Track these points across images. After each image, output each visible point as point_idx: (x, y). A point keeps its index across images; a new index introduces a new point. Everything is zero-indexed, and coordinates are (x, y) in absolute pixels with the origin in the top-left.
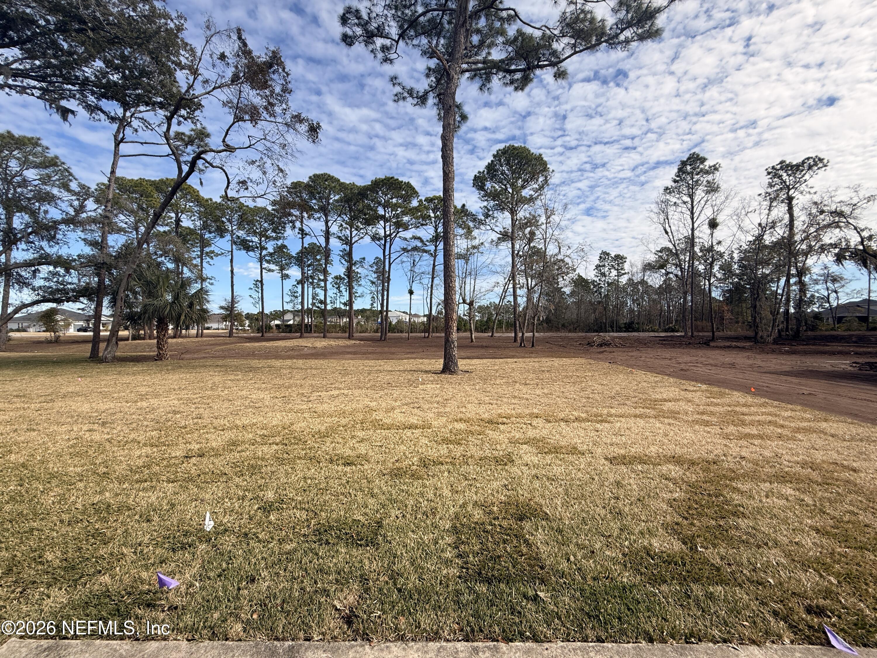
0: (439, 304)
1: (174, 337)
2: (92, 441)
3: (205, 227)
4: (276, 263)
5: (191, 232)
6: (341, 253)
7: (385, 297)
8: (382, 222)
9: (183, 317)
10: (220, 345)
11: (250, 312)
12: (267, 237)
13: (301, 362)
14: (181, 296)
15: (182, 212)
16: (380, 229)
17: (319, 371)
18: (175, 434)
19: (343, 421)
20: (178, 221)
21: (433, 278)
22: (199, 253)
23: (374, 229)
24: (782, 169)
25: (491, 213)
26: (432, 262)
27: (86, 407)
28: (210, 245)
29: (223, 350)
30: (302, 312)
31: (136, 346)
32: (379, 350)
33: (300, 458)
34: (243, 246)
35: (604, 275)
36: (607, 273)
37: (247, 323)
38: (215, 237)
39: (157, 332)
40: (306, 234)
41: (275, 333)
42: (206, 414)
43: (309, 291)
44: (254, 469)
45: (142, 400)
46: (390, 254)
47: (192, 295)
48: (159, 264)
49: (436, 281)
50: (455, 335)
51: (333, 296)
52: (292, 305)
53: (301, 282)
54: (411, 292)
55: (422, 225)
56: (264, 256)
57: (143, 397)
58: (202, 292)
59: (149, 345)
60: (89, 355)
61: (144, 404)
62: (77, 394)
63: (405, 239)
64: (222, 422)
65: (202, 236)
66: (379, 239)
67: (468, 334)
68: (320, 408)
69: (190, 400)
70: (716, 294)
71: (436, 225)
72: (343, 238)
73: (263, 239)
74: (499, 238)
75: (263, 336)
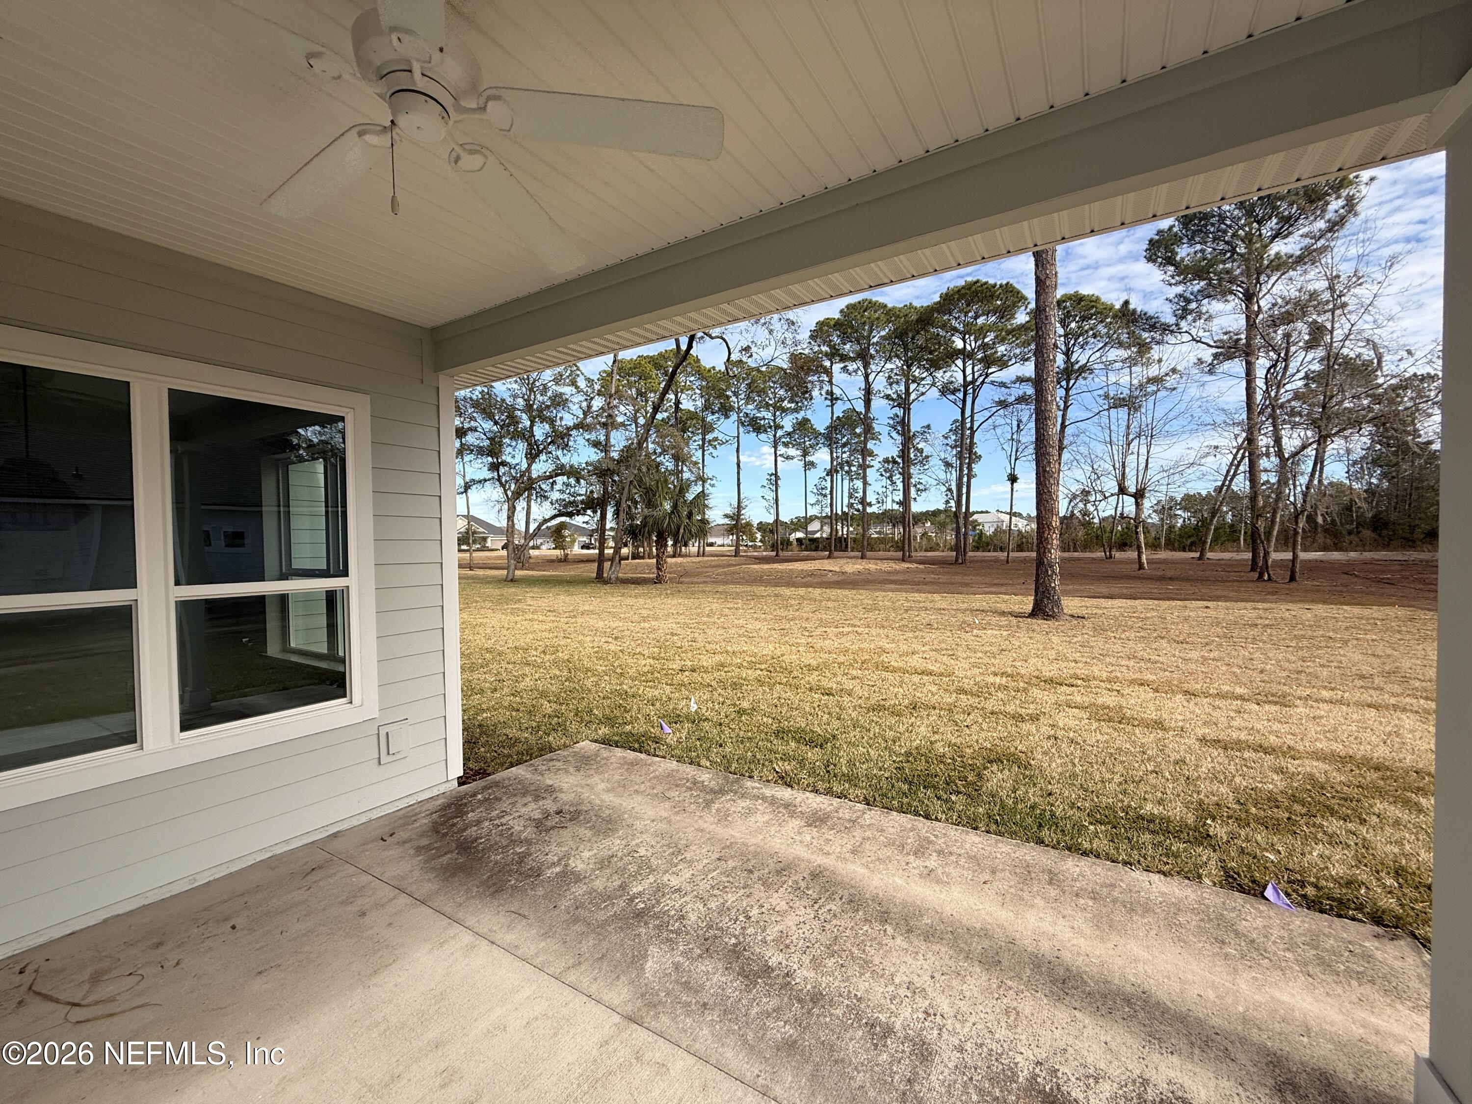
0: (1073, 497)
1: (674, 556)
2: (609, 650)
3: (707, 407)
4: (797, 445)
5: (692, 415)
6: (891, 422)
7: (964, 490)
8: (959, 362)
9: (682, 531)
10: (723, 566)
11: (764, 521)
12: (784, 410)
13: (818, 591)
14: (680, 504)
15: (682, 392)
16: (955, 373)
17: (836, 604)
18: (673, 652)
19: (842, 659)
20: (678, 403)
21: (1060, 449)
22: (700, 443)
23: (948, 374)
25: (1193, 305)
27: (601, 624)
28: (713, 430)
29: (725, 574)
30: (832, 519)
31: (637, 566)
32: (944, 578)
33: (780, 683)
34: (752, 426)
37: (759, 536)
38: (719, 419)
39: (657, 549)
40: (837, 399)
41: (795, 551)
42: (700, 638)
43: (843, 486)
44: (735, 686)
45: (644, 621)
46: (972, 416)
47: (691, 502)
48: (658, 465)
50: (1055, 554)
51: (880, 491)
52: (818, 507)
53: (831, 473)
54: (1013, 479)
56: (780, 438)
57: (645, 619)
58: (703, 495)
59: (648, 565)
60: (595, 575)
61: (647, 625)
62: (592, 612)
63: (1003, 385)
64: (714, 647)
65: (703, 420)
66: (954, 392)
68: (819, 644)
69: (687, 625)
71: (1068, 349)
72: (894, 396)
73: (778, 413)
74: (1216, 356)
75: (777, 555)
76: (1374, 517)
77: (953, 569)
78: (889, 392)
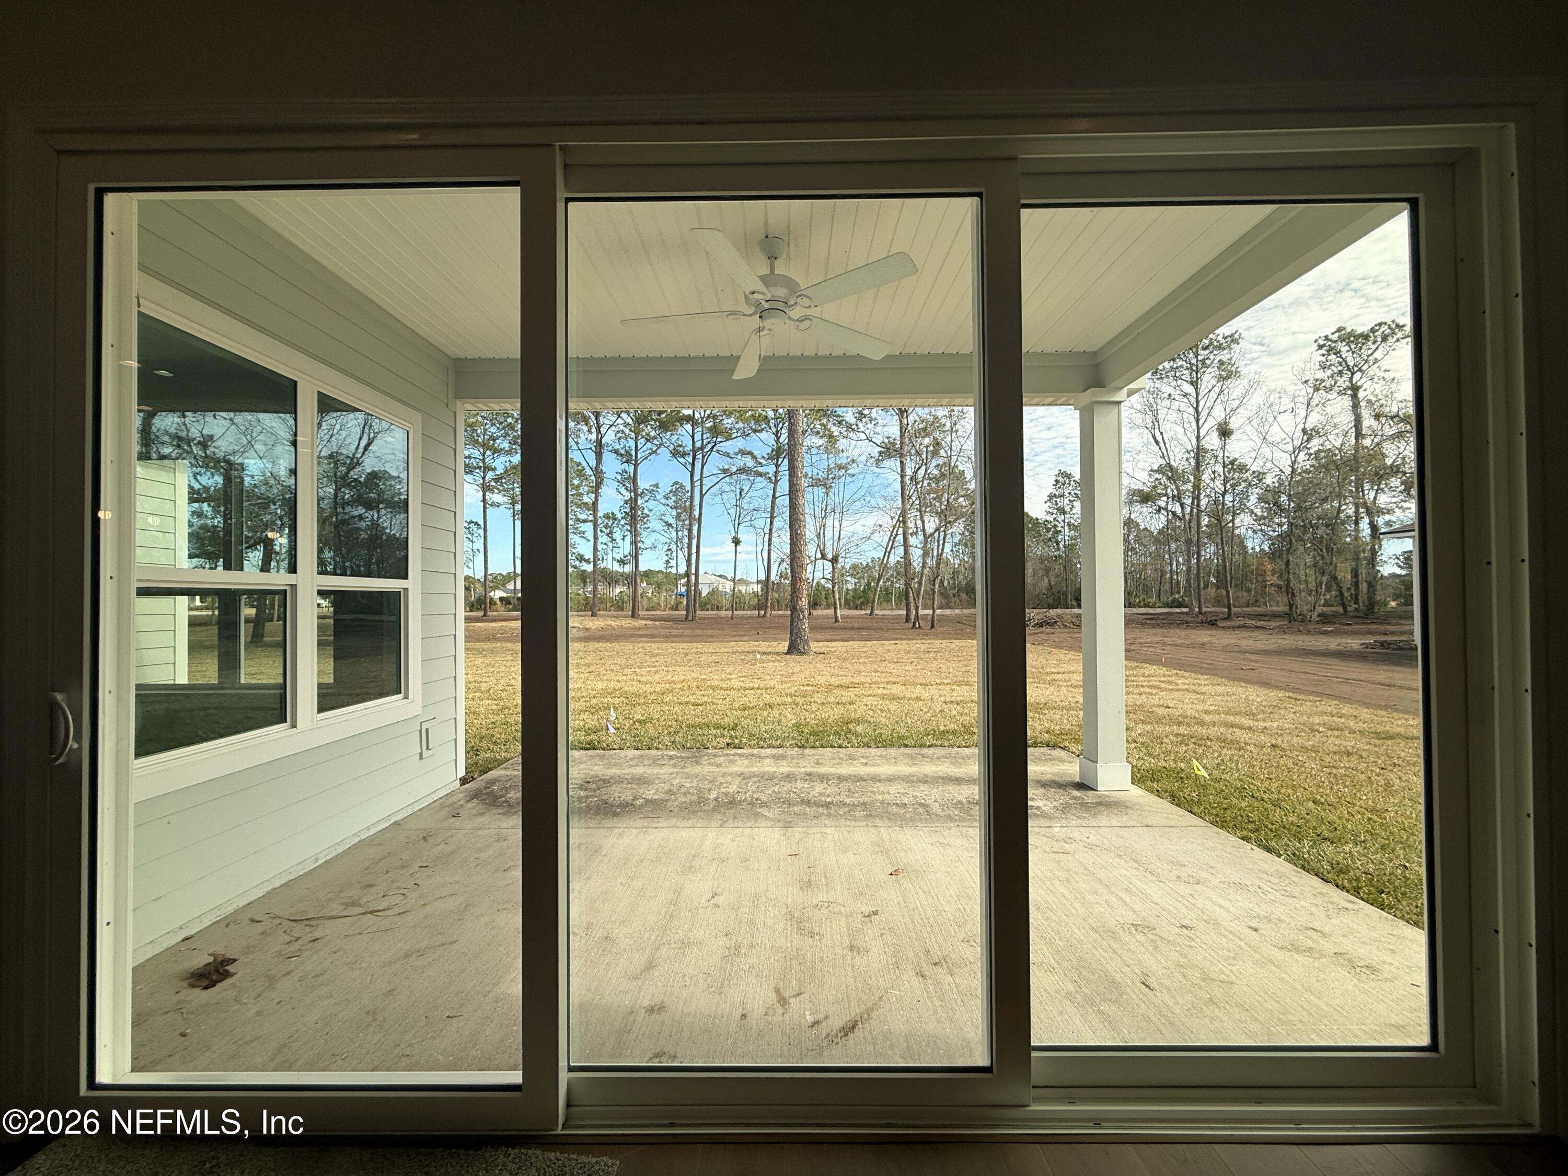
0: (783, 561)
4: (505, 491)
6: (619, 477)
7: (694, 550)
8: (689, 427)
12: (495, 451)
16: (685, 437)
21: (772, 517)
23: (675, 437)
24: (1341, 339)
26: (771, 492)
35: (1062, 511)
36: (1067, 509)
41: (502, 611)
46: (701, 479)
49: (777, 523)
50: (805, 602)
54: (737, 542)
55: (755, 431)
56: (490, 481)
63: (727, 454)
66: (684, 455)
67: (831, 612)
70: (1255, 543)
71: (777, 432)
72: (623, 452)
73: (488, 453)
74: (880, 453)
75: (485, 615)
76: (967, 584)
77: (683, 625)
78: (617, 447)
